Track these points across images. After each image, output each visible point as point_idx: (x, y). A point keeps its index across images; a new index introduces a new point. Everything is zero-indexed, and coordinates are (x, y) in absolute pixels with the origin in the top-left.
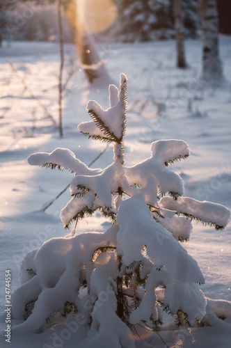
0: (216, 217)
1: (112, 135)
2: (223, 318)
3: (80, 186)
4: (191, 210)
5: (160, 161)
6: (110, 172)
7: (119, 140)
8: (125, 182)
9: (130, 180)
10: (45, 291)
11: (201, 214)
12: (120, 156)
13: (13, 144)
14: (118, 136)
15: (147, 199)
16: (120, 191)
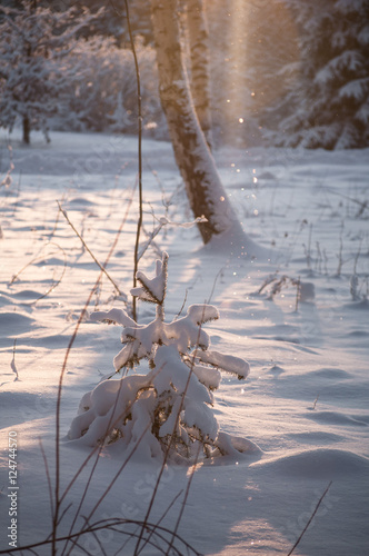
1: (155, 298)
2: (241, 451)
3: (128, 336)
4: (216, 361)
5: (193, 321)
6: (152, 327)
7: (160, 303)
8: (164, 335)
9: (169, 334)
10: (98, 418)
11: (224, 364)
12: (160, 315)
13: (66, 329)
14: (160, 299)
15: (179, 348)
16: (160, 342)
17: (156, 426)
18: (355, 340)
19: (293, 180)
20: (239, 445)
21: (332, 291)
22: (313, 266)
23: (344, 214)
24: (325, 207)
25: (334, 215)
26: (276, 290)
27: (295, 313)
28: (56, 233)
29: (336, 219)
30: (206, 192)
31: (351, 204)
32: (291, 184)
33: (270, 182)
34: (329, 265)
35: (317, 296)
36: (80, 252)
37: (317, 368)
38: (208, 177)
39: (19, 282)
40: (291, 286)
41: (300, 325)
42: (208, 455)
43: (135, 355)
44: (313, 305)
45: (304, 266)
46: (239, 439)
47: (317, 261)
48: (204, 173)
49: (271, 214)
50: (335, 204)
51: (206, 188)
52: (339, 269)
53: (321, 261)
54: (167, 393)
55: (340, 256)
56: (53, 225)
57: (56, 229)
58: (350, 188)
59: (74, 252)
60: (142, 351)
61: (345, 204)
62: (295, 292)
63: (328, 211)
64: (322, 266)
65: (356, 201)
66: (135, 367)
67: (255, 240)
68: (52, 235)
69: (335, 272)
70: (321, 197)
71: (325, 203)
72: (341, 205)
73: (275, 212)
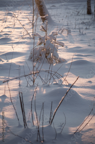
0: (62, 44)
1: (45, 30)
3: (40, 38)
5: (53, 35)
6: (45, 36)
9: (48, 38)
11: (59, 44)
12: (46, 34)
15: (50, 41)
16: (46, 40)
17: (46, 57)
18: (81, 42)
19: (60, 7)
20: (63, 60)
21: (74, 32)
22: (69, 27)
23: (74, 15)
24: (69, 13)
25: (71, 15)
26: (62, 32)
27: (67, 36)
28: (7, 21)
29: (72, 16)
30: (43, 10)
31: (75, 12)
32: (59, 8)
33: (55, 7)
34: (73, 26)
35: (72, 33)
36: (14, 25)
37: (75, 46)
38: (43, 6)
39: (3, 32)
40: (66, 31)
41: (69, 39)
42: (56, 62)
43: (41, 42)
44: (71, 35)
45: (67, 27)
46: (63, 59)
47: (70, 25)
48: (42, 5)
49: (56, 15)
50: (72, 12)
51: (43, 9)
52: (75, 27)
53: (71, 25)
54: (49, 50)
55: (75, 24)
56: (6, 19)
57: (7, 20)
58: (75, 9)
59: (12, 25)
60: (43, 41)
61: (74, 12)
62: (67, 32)
63: (70, 14)
64: (71, 26)
65: (76, 11)
66: (41, 45)
67: (55, 21)
68: (6, 22)
69: (74, 28)
70: (67, 11)
71: (69, 12)
72: (73, 12)
73: (57, 15)
